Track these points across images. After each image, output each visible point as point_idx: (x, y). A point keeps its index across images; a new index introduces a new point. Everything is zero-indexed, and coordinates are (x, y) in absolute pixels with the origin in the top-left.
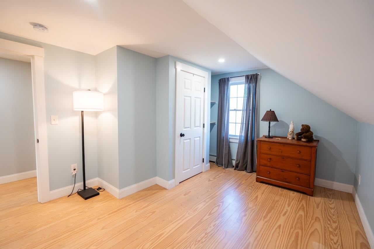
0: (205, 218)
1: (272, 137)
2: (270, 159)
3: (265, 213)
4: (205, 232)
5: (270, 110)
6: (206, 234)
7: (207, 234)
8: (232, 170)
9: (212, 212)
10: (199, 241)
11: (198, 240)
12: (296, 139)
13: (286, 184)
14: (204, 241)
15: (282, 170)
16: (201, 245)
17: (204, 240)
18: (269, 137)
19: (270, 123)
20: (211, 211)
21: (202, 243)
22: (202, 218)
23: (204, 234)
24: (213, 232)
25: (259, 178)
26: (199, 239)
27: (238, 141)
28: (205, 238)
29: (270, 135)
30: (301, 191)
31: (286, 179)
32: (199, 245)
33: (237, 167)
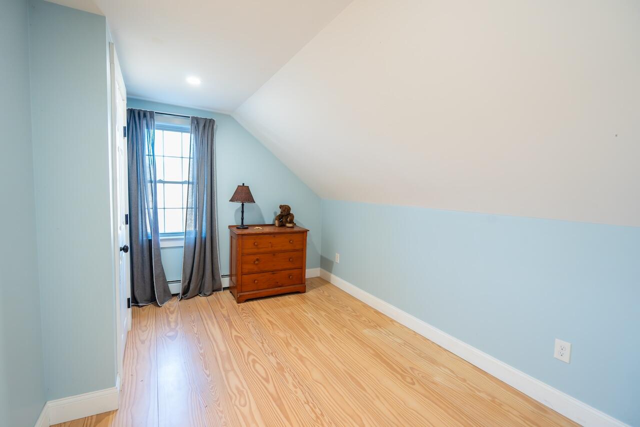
0: (272, 389)
1: (247, 227)
2: (257, 260)
3: (305, 333)
4: (303, 403)
5: (243, 184)
6: (308, 403)
7: (307, 401)
8: (175, 302)
9: (264, 375)
10: (317, 417)
11: (315, 419)
12: (277, 225)
13: (279, 289)
14: (321, 411)
15: (273, 272)
16: (325, 417)
17: (317, 410)
18: (243, 227)
19: (243, 205)
20: (262, 377)
21: (323, 416)
22: (270, 393)
23: (306, 406)
24: (307, 393)
25: (243, 295)
26: (313, 416)
27: (182, 243)
28: (315, 408)
29: (245, 223)
30: (289, 292)
31: (277, 283)
32: (325, 420)
33: (186, 293)
